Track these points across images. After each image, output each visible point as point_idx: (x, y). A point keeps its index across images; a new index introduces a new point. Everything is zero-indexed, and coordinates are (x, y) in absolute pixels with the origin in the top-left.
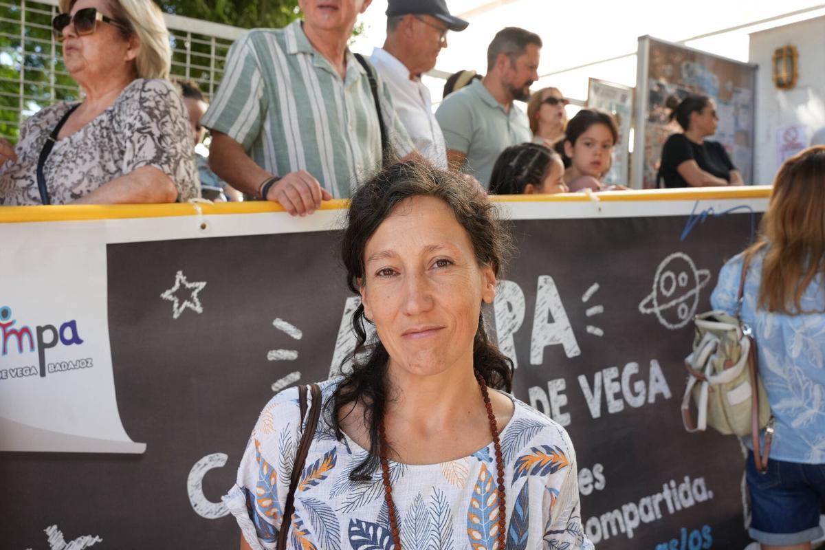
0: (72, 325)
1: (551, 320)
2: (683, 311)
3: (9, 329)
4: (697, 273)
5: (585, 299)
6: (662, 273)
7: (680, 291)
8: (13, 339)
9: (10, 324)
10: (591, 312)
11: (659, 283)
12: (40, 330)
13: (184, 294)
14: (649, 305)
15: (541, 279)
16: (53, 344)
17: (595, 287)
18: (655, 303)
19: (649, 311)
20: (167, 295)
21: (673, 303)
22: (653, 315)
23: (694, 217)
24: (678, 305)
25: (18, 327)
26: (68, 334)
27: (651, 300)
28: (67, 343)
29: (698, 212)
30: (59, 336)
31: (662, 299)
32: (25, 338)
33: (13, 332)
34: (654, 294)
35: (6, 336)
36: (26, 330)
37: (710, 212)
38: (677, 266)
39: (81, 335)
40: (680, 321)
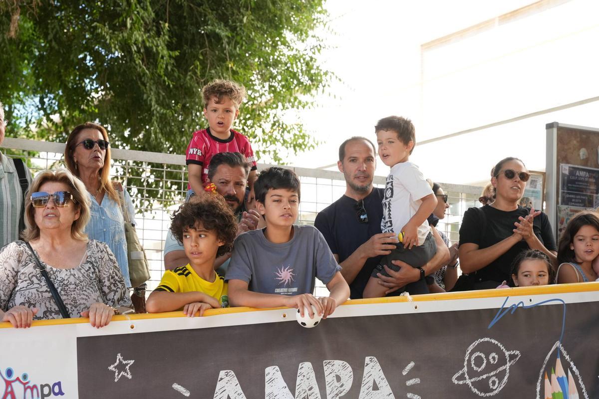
0: (59, 384)
1: (375, 387)
2: (494, 383)
3: (27, 386)
4: (507, 354)
5: (404, 373)
6: (471, 354)
7: (490, 368)
8: (29, 391)
9: (28, 383)
10: (410, 383)
11: (469, 361)
12: (42, 387)
13: (121, 367)
14: (462, 377)
15: (367, 359)
16: (49, 395)
17: (412, 364)
18: (466, 376)
19: (461, 383)
20: (111, 368)
21: (484, 376)
22: (466, 385)
23: (504, 309)
24: (488, 378)
25: (31, 385)
26: (56, 389)
27: (463, 374)
28: (56, 394)
29: (508, 305)
30: (52, 390)
31: (472, 374)
32: (35, 390)
33: (29, 387)
34: (465, 369)
35: (25, 389)
36: (35, 386)
37: (521, 305)
38: (487, 349)
39: (63, 391)
40: (492, 390)
